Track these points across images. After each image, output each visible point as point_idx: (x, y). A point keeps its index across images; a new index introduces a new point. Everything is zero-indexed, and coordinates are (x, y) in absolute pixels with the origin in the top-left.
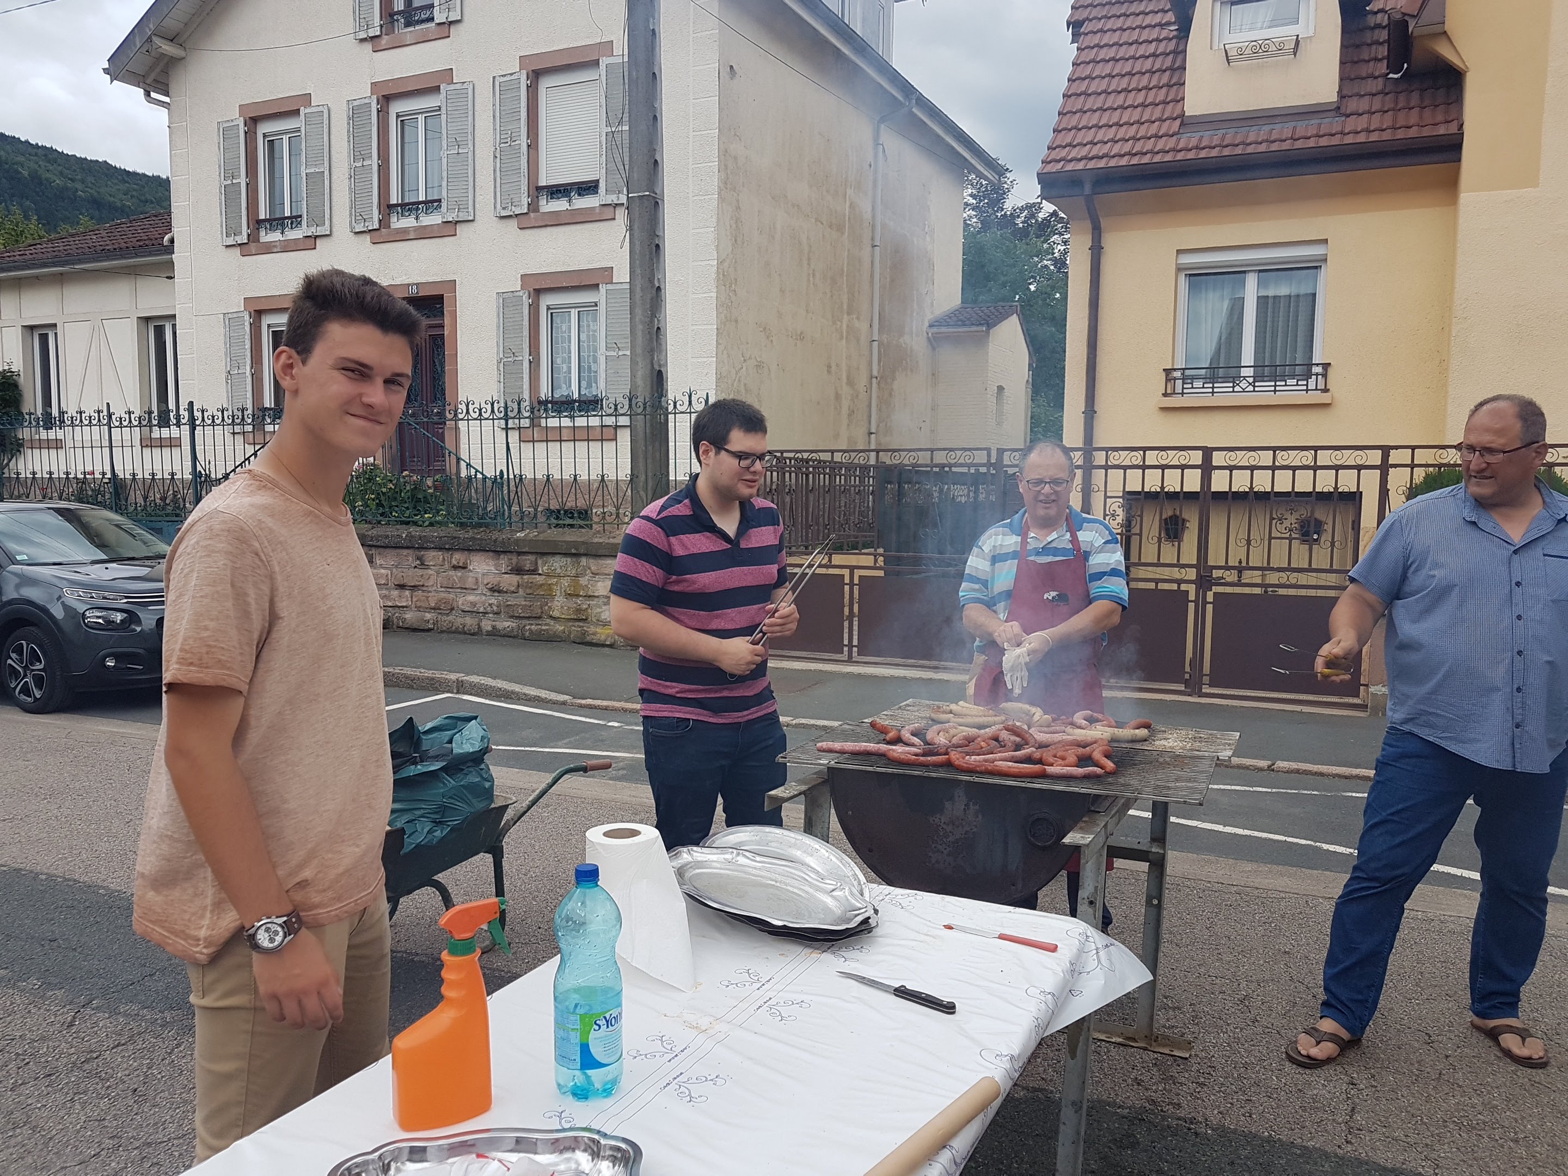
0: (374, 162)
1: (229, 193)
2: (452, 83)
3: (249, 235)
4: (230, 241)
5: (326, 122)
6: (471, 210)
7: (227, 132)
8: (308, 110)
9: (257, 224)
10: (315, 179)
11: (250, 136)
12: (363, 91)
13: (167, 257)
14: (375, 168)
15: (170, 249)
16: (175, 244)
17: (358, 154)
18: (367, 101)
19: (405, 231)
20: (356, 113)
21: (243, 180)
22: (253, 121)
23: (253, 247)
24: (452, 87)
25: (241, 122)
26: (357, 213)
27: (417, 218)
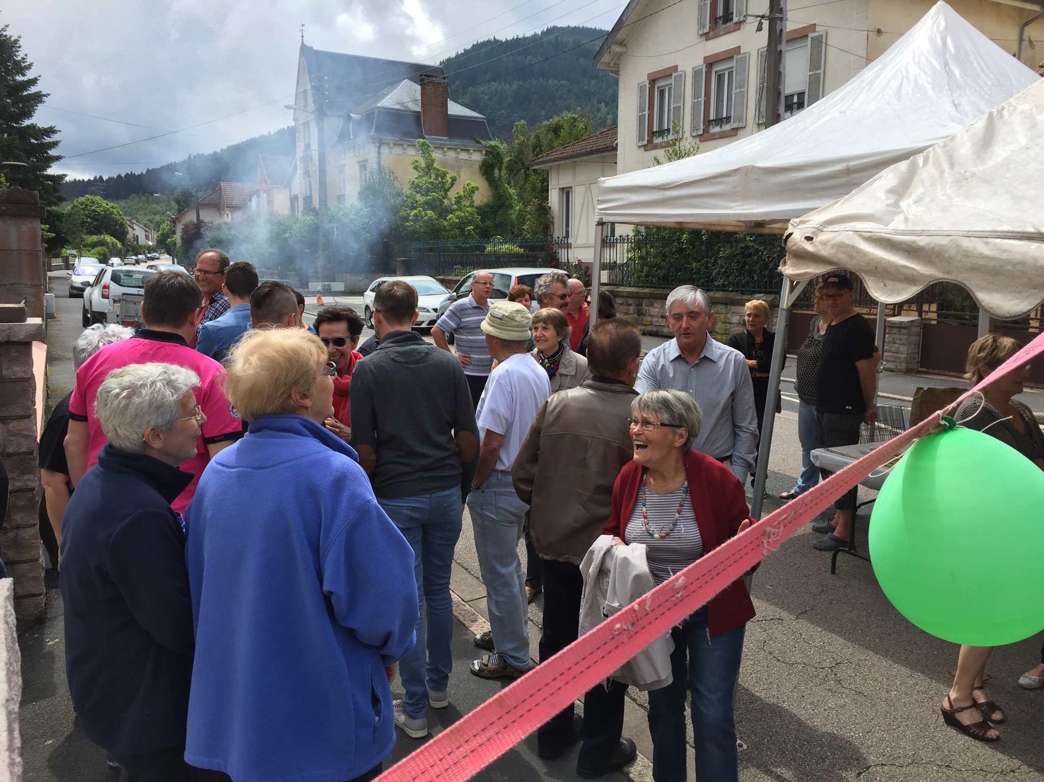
0: (702, 99)
1: (641, 119)
2: (740, 54)
3: (648, 140)
4: (640, 144)
5: (683, 80)
6: (744, 121)
7: (641, 88)
8: (676, 74)
9: (652, 134)
10: (677, 109)
11: (651, 89)
12: (699, 62)
13: (615, 152)
14: (703, 102)
15: (615, 149)
16: (618, 147)
17: (696, 95)
18: (701, 67)
19: (714, 134)
20: (696, 73)
21: (646, 113)
22: (653, 82)
23: (649, 146)
24: (740, 56)
25: (647, 83)
26: (694, 128)
27: (721, 127)
